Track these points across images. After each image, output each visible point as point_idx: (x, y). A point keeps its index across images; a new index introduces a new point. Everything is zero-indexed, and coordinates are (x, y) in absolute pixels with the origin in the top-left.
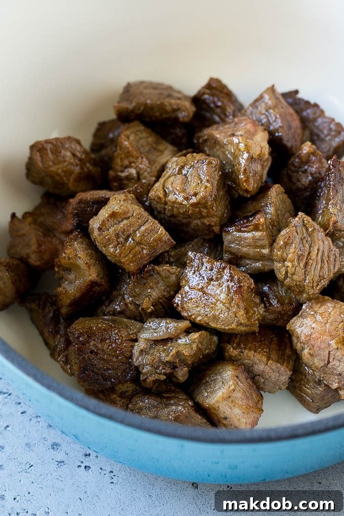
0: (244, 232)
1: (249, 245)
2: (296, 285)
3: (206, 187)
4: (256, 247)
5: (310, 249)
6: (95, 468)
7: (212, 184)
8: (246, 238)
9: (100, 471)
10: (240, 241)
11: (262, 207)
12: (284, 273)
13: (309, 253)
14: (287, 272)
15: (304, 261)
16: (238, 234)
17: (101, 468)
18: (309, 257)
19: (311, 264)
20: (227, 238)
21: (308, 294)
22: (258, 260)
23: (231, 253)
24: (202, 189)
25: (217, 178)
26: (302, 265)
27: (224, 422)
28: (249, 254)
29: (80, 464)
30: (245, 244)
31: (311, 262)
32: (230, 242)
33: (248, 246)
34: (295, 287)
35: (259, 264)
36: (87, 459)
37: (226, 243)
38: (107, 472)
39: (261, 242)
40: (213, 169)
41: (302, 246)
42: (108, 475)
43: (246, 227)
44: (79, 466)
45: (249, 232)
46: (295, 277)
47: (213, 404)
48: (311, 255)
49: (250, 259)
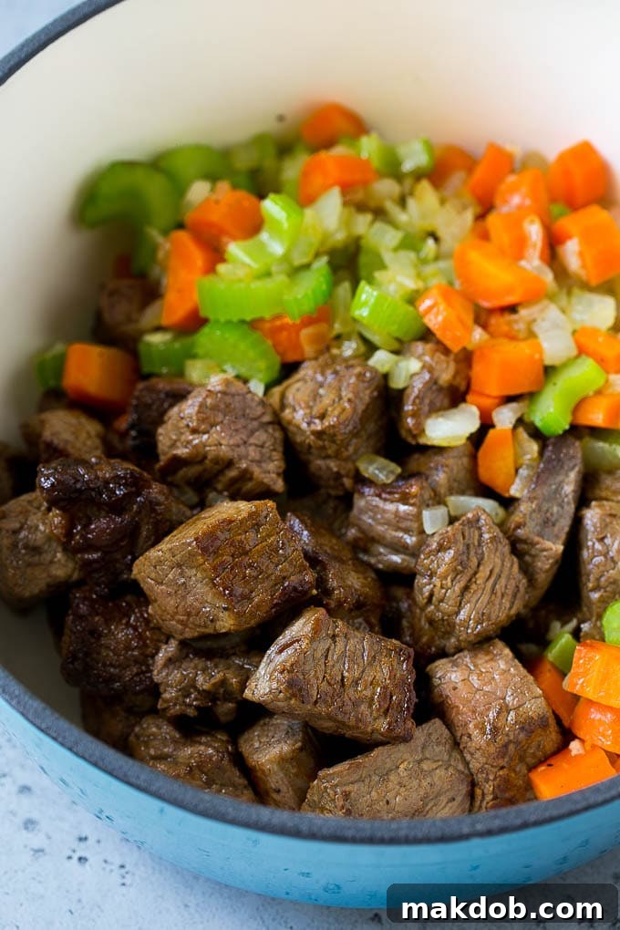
0: (385, 500)
1: (388, 523)
2: (443, 620)
3: (344, 410)
4: (398, 529)
5: (478, 566)
6: (94, 860)
7: (355, 409)
8: (384, 511)
9: (104, 865)
10: (375, 514)
11: (431, 468)
12: (427, 594)
13: (475, 573)
14: (431, 595)
15: (462, 584)
16: (377, 501)
17: (106, 861)
18: (474, 580)
19: (475, 591)
20: (360, 503)
21: (458, 640)
22: (397, 551)
23: (360, 529)
24: (336, 413)
25: (367, 399)
26: (457, 588)
27: (275, 796)
28: (384, 538)
29: (70, 853)
30: (382, 521)
31: (474, 587)
32: (362, 511)
33: (385, 524)
34: (441, 622)
35: (396, 559)
36: (82, 845)
37: (355, 511)
38: (115, 867)
39: (408, 524)
40: (366, 385)
41: (465, 558)
42: (117, 872)
43: (390, 493)
44: (70, 858)
45: (392, 502)
46: (443, 605)
47: (262, 764)
48: (477, 576)
49: (386, 546)
